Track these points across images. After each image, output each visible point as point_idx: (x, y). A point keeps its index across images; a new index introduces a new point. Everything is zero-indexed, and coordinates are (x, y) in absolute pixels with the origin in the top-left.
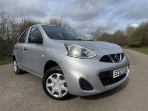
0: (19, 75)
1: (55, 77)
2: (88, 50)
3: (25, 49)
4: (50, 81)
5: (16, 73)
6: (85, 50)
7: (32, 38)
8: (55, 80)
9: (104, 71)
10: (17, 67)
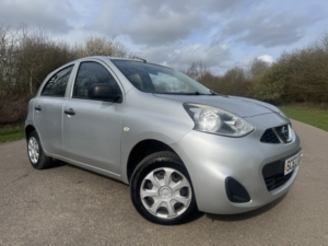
0: (45, 171)
1: (160, 175)
2: (235, 118)
3: (67, 113)
4: (148, 185)
5: (35, 166)
6: (230, 119)
7: (97, 88)
8: (162, 183)
9: (272, 161)
10: (40, 151)
